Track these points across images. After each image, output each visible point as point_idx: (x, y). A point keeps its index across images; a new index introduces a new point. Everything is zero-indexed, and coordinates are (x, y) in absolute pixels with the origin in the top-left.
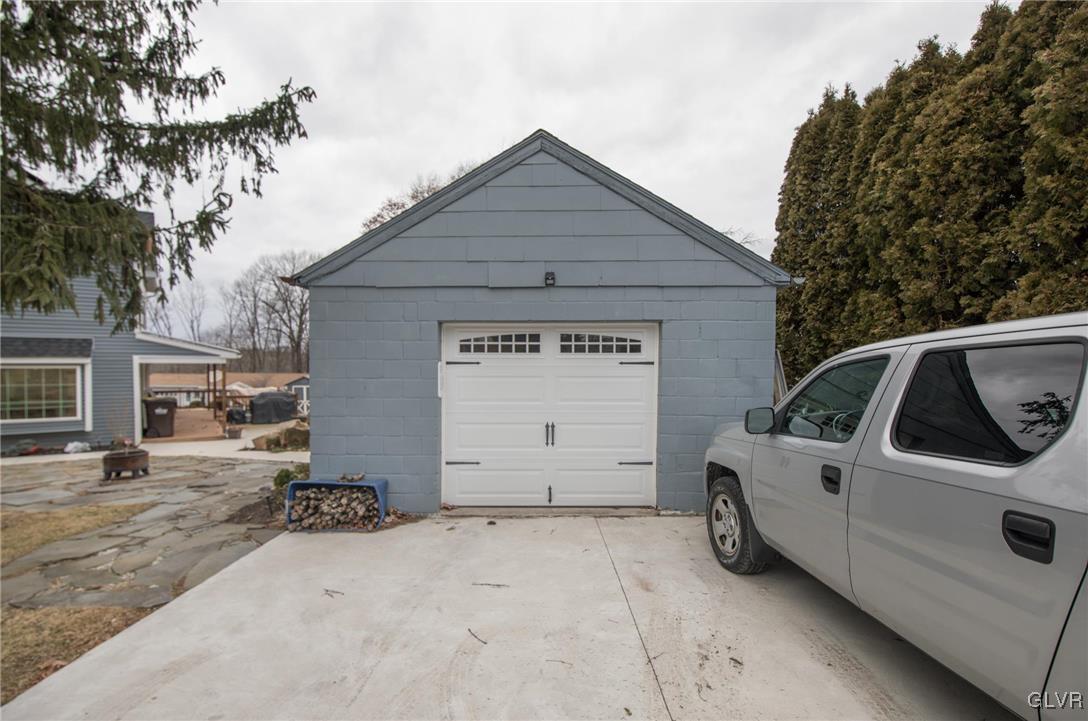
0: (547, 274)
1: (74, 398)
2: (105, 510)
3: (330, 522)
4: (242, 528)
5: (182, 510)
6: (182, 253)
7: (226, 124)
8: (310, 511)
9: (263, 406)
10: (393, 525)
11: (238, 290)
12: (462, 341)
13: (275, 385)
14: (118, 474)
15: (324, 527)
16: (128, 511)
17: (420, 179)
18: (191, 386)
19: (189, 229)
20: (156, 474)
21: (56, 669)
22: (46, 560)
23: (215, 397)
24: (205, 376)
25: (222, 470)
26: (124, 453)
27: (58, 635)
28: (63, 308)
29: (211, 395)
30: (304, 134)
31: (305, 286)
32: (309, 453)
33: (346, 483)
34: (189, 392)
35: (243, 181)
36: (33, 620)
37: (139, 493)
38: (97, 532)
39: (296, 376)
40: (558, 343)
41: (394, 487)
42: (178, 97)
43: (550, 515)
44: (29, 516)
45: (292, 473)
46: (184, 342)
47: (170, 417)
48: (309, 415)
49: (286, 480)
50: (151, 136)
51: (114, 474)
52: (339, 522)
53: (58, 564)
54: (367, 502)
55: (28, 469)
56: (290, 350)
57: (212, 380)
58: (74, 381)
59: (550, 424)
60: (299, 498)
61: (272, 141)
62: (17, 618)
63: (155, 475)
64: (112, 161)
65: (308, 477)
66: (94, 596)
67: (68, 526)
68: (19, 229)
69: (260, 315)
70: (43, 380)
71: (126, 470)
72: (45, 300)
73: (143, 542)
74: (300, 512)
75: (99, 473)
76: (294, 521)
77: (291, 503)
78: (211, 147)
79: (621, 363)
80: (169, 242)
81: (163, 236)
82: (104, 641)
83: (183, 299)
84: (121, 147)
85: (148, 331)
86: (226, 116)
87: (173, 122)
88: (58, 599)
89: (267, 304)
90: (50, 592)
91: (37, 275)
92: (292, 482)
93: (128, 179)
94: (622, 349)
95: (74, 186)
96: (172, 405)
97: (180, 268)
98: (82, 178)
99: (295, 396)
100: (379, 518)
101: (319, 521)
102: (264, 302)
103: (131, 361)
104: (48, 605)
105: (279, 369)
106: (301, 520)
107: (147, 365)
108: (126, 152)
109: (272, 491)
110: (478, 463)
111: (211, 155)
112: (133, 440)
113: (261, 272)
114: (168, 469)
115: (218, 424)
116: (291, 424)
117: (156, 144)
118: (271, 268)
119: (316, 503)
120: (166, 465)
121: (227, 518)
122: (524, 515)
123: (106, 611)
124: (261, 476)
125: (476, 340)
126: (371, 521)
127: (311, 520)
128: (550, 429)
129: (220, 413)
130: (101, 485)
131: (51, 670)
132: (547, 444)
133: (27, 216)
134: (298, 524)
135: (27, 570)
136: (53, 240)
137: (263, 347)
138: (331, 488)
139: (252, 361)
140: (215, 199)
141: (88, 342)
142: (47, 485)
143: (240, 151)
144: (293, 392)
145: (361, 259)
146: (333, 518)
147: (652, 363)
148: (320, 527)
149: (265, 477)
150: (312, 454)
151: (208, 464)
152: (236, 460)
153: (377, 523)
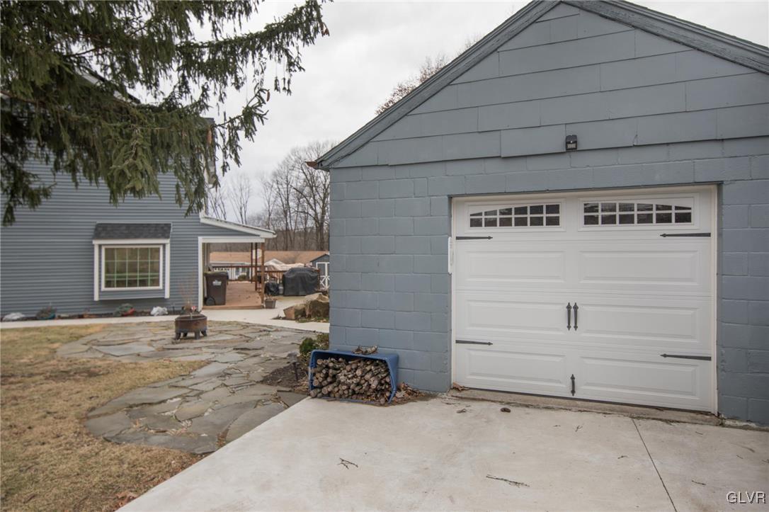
0: (568, 137)
1: (159, 272)
2: (174, 365)
3: (346, 392)
4: (273, 390)
5: (229, 369)
6: (233, 144)
7: (265, 32)
8: (329, 380)
9: (292, 279)
10: (404, 401)
11: (275, 180)
12: (471, 215)
13: (302, 261)
14: (185, 335)
15: (341, 396)
16: (190, 366)
17: (429, 62)
18: (239, 263)
19: (237, 123)
20: (212, 335)
21: (130, 500)
22: (131, 403)
23: (256, 272)
24: (249, 254)
25: (260, 336)
26: (189, 317)
27: (133, 469)
28: (151, 194)
29: (254, 269)
30: (327, 32)
31: (327, 170)
32: (328, 324)
33: (361, 355)
34: (238, 268)
35: (276, 81)
36: (118, 453)
37: (198, 351)
38: (167, 382)
39: (319, 254)
40: (582, 214)
41: (404, 363)
42: (229, 18)
43: (574, 409)
44: (123, 365)
45: (315, 341)
46: (235, 224)
47: (223, 289)
48: (329, 289)
49: (309, 348)
50: (211, 52)
51: (182, 334)
52: (354, 392)
53: (139, 408)
54: (379, 376)
55: (126, 327)
56: (315, 231)
57: (254, 257)
58: (159, 258)
59: (572, 305)
60: (321, 366)
61: (300, 43)
62: (107, 450)
63: (212, 337)
64: (183, 76)
65: (327, 346)
66: (160, 438)
67: (148, 375)
68: (121, 133)
69: (292, 200)
70: (138, 258)
71: (191, 332)
72: (139, 187)
73: (199, 394)
74: (321, 379)
75: (172, 333)
76: (315, 388)
77: (313, 371)
78: (254, 54)
79: (664, 235)
80: (222, 135)
81: (218, 131)
82: (165, 480)
83: (235, 190)
84: (189, 64)
85: (210, 216)
86: (265, 25)
87: (225, 38)
88: (137, 438)
89: (297, 191)
90: (131, 430)
91: (134, 167)
92: (314, 351)
93: (194, 90)
94: (664, 219)
95: (157, 100)
96: (224, 278)
97: (231, 157)
98: (163, 93)
99: (318, 271)
100: (391, 392)
101: (336, 389)
102: (294, 188)
103: (197, 241)
104: (128, 441)
105: (306, 248)
106: (321, 387)
107: (209, 245)
108: (192, 68)
109: (298, 358)
110: (489, 344)
111: (254, 62)
112: (197, 306)
113: (292, 163)
114: (221, 332)
115: (257, 295)
116: (315, 297)
117: (214, 58)
118: (300, 158)
119: (335, 372)
120: (219, 328)
121: (262, 379)
122: (542, 405)
123: (168, 453)
124: (289, 343)
125: (486, 213)
126: (383, 395)
127: (330, 388)
128: (572, 312)
129: (260, 286)
130: (173, 343)
131: (126, 500)
132: (569, 327)
133: (126, 123)
134: (319, 390)
135: (118, 410)
136: (143, 140)
137: (293, 228)
138: (348, 358)
139: (285, 240)
140: (256, 95)
141: (168, 226)
142: (137, 340)
143: (275, 56)
144: (317, 268)
145: (374, 140)
146: (349, 388)
147: (709, 235)
148: (337, 395)
149: (293, 344)
150: (331, 325)
151: (249, 330)
152: (270, 327)
153: (389, 398)
